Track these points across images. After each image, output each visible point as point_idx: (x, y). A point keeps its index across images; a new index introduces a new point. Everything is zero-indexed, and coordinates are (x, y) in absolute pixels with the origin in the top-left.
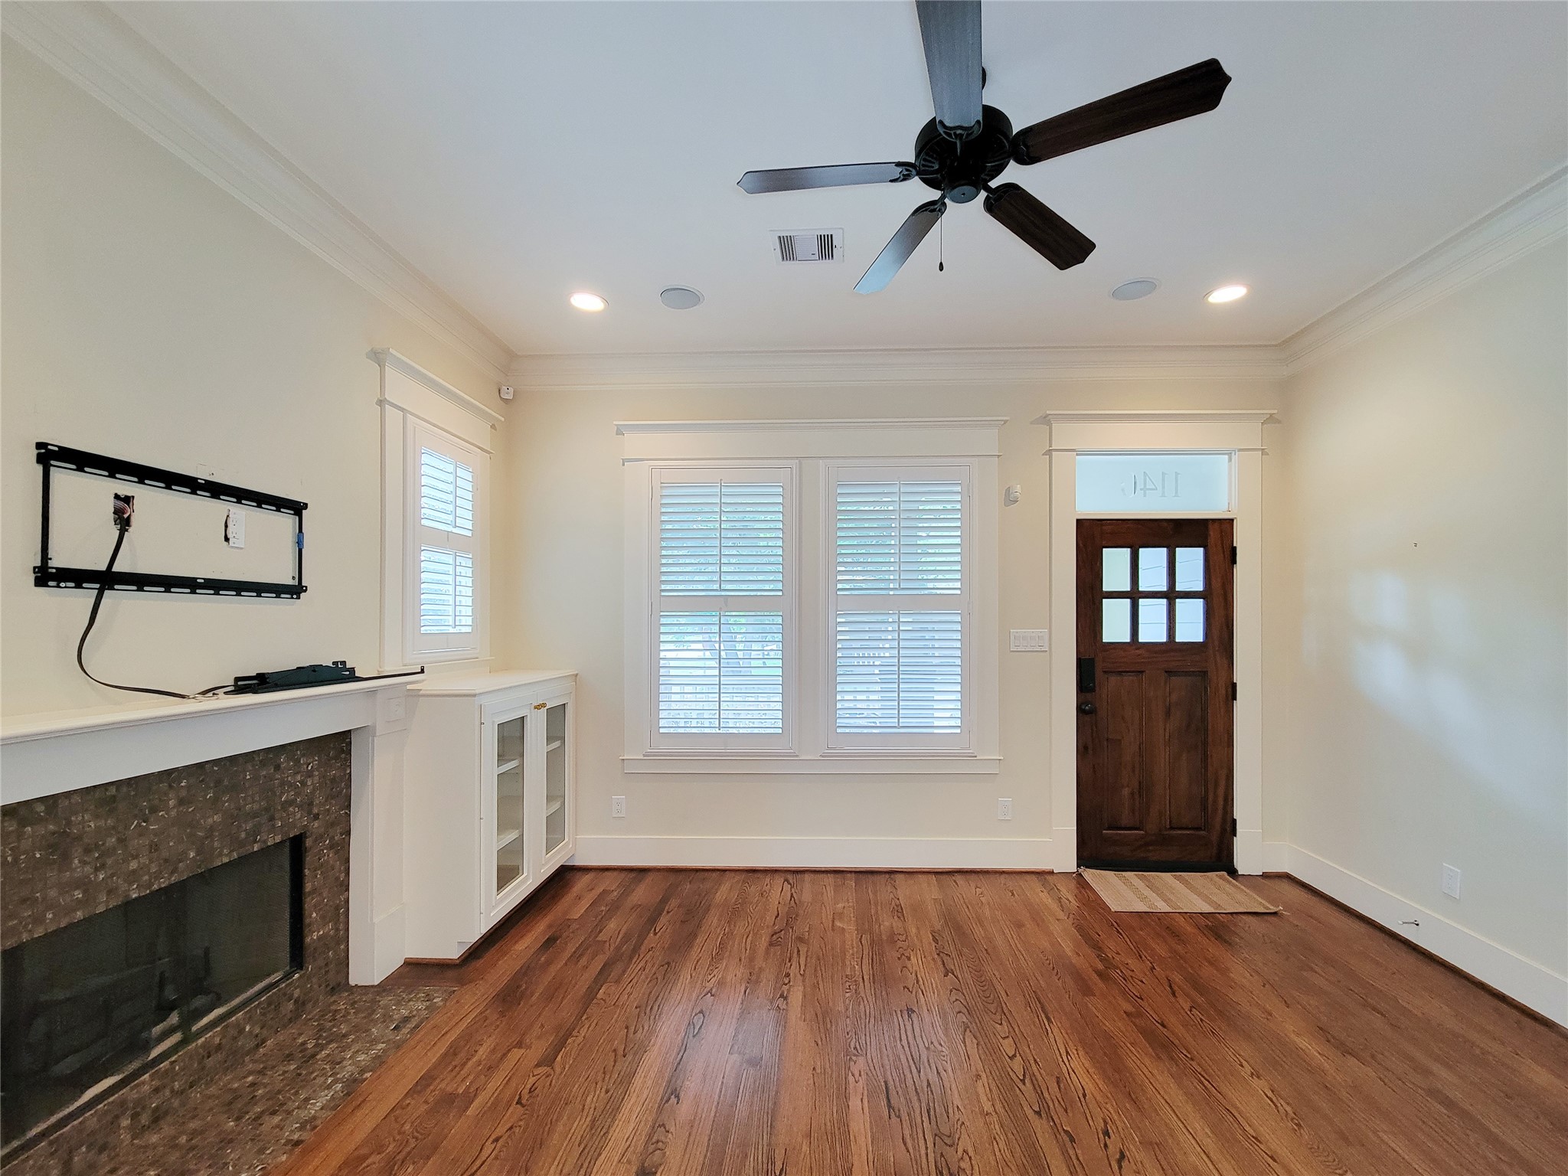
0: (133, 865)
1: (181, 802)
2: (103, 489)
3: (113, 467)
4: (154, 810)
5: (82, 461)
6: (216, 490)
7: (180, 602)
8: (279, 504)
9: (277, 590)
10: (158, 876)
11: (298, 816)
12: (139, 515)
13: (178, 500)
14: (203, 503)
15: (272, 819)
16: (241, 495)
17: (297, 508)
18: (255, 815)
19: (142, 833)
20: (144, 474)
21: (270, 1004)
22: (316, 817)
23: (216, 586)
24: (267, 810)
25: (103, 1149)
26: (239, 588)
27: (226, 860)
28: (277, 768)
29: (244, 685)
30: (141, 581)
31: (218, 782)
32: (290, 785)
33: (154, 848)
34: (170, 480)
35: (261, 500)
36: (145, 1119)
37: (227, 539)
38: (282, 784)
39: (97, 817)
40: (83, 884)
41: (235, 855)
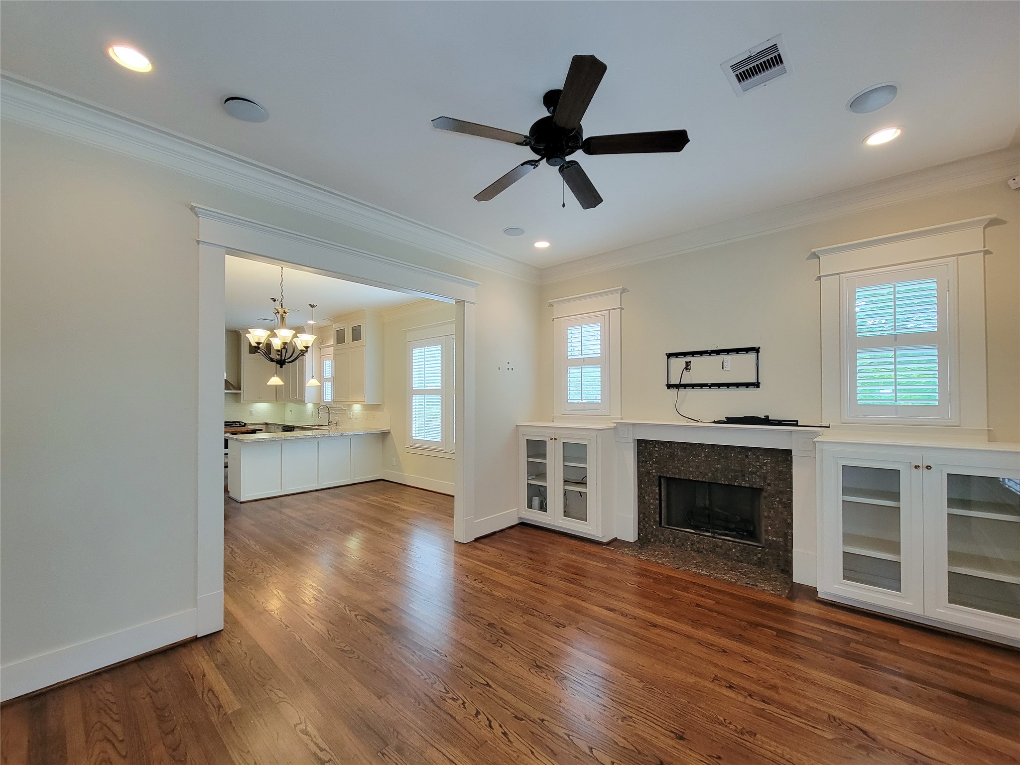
0: (691, 469)
1: (706, 456)
2: (682, 361)
3: (685, 354)
4: (697, 456)
5: (677, 355)
6: (718, 352)
7: (706, 391)
8: (747, 350)
9: (747, 385)
10: (698, 476)
11: (758, 480)
12: (692, 365)
13: (706, 358)
14: (715, 358)
15: (744, 476)
16: (728, 351)
17: (756, 350)
18: (736, 471)
19: (694, 461)
20: (693, 354)
21: (744, 549)
22: (769, 485)
23: (719, 385)
24: (742, 471)
25: (683, 545)
26: (728, 385)
27: (723, 483)
28: (747, 456)
29: (730, 420)
30: (693, 386)
31: (720, 454)
32: (753, 465)
33: (697, 467)
34: (701, 353)
35: (737, 351)
36: (695, 548)
37: (723, 368)
38: (749, 463)
39: (681, 452)
40: (677, 468)
41: (727, 483)
